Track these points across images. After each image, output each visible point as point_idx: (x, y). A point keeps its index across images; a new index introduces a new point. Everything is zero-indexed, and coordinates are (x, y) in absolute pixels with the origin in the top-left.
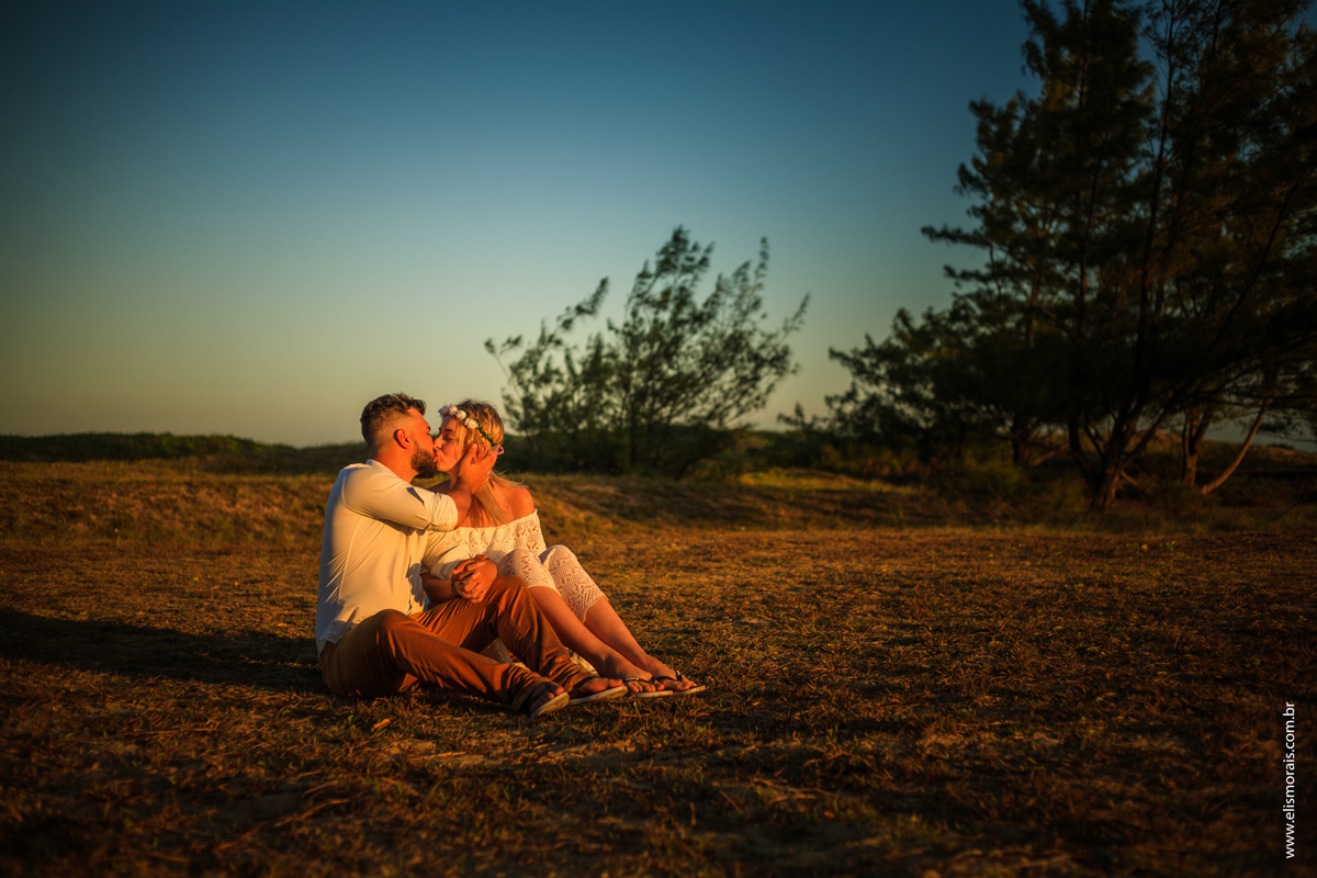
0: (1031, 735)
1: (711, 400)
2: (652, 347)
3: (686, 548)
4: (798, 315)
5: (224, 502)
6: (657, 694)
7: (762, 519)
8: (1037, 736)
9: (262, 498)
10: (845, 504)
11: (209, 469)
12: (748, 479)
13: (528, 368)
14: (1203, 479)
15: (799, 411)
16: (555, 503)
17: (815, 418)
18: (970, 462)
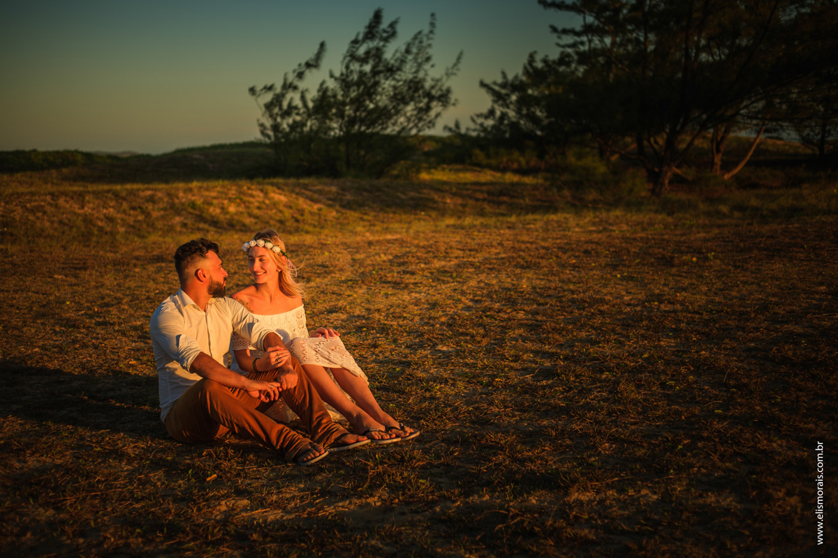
0: (639, 491)
1: (399, 124)
2: (358, 89)
3: (391, 257)
4: (455, 65)
5: (76, 206)
6: (390, 441)
7: (435, 205)
8: (644, 492)
9: (102, 203)
10: (489, 193)
11: (65, 179)
12: (424, 176)
13: (275, 106)
14: (726, 166)
15: (457, 125)
16: (297, 199)
17: (468, 129)
18: (572, 159)
